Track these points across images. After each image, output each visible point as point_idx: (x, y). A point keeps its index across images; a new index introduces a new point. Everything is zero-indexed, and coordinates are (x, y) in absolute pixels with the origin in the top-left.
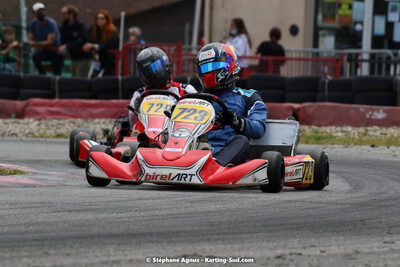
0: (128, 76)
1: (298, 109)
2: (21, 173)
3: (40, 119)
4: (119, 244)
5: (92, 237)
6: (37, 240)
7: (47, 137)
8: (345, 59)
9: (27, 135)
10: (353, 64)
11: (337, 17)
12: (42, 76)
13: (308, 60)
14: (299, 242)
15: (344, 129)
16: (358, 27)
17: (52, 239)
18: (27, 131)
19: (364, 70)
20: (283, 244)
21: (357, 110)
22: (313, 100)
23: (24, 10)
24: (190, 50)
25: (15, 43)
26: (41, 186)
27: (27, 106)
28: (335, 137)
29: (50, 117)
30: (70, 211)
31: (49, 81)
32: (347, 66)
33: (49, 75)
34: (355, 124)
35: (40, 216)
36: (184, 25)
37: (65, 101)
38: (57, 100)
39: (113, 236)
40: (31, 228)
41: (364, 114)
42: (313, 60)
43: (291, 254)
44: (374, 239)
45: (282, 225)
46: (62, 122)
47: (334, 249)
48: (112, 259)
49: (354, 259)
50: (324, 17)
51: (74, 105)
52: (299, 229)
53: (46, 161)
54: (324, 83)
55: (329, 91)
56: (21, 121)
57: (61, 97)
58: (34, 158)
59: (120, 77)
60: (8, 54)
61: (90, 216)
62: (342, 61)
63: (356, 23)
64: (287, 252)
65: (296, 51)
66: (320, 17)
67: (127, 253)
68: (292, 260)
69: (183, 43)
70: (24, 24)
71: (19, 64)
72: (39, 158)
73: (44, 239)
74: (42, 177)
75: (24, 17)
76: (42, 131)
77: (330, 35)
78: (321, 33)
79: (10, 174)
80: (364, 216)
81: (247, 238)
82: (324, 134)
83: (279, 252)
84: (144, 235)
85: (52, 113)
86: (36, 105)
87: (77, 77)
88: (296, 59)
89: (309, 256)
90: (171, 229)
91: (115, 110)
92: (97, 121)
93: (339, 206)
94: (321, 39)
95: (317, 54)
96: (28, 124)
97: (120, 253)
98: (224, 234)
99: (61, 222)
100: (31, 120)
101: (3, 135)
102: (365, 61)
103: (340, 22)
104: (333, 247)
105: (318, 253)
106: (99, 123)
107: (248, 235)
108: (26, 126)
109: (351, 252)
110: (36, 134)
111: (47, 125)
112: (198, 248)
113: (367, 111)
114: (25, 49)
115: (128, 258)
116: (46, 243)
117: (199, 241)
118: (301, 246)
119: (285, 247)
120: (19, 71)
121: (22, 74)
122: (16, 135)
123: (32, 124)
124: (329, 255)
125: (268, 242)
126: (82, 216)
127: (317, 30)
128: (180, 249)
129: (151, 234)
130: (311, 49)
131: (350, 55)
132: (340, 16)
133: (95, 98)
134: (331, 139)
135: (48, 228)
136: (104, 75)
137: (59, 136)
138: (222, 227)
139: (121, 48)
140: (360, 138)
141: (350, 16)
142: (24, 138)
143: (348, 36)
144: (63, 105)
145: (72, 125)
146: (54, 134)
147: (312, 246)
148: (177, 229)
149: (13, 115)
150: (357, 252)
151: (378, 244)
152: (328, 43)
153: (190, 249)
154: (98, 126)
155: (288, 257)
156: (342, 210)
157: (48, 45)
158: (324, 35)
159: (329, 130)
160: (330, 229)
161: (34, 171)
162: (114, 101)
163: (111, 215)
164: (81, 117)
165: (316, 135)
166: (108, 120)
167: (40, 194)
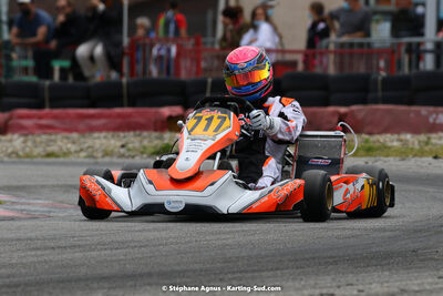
0: (135, 79)
1: (345, 114)
3: (26, 135)
4: (110, 288)
5: (78, 280)
6: (9, 286)
7: (36, 157)
8: (403, 49)
9: (9, 155)
10: (414, 57)
14: (333, 279)
15: (403, 136)
16: (420, 10)
17: (27, 284)
18: (10, 150)
19: (428, 63)
20: (312, 282)
21: (418, 114)
22: (364, 101)
24: (213, 43)
26: (20, 219)
27: (10, 118)
28: (390, 148)
29: (39, 132)
30: (53, 248)
32: (406, 59)
33: (34, 79)
34: (415, 131)
35: (15, 255)
36: (206, 13)
37: (57, 111)
38: (47, 111)
40: (3, 271)
41: (427, 118)
44: (426, 274)
45: (314, 258)
46: (53, 137)
47: (376, 288)
51: (68, 116)
52: (336, 263)
53: (30, 187)
54: (376, 81)
55: (383, 90)
56: (3, 138)
57: (52, 107)
58: (20, 184)
59: (124, 80)
61: (78, 254)
62: (400, 54)
63: (417, 5)
64: (317, 292)
69: (205, 36)
70: (4, 18)
73: (17, 286)
74: (23, 207)
75: (5, 9)
76: (27, 150)
77: (385, 20)
80: (417, 245)
81: (269, 277)
82: (377, 144)
83: (307, 293)
84: (141, 275)
85: (42, 127)
86: (22, 117)
90: (177, 268)
91: (119, 121)
92: (96, 135)
93: (388, 234)
95: (369, 45)
96: (11, 141)
98: (241, 272)
99: (39, 262)
100: (16, 136)
102: (429, 51)
104: (374, 286)
105: (355, 292)
106: (99, 138)
107: (271, 273)
108: (9, 144)
109: (396, 290)
110: (21, 153)
111: (34, 142)
113: (431, 113)
116: (19, 289)
118: (335, 284)
119: (314, 287)
121: (3, 80)
123: (16, 141)
125: (294, 279)
126: (67, 256)
129: (150, 275)
131: (410, 44)
133: (94, 106)
134: (384, 150)
135: (23, 271)
137: (49, 155)
138: (240, 263)
139: (126, 41)
140: (421, 148)
142: (6, 159)
144: (55, 117)
145: (65, 141)
146: (43, 153)
147: (348, 285)
150: (403, 291)
151: (430, 280)
152: (382, 32)
154: (97, 142)
158: (378, 21)
159: (382, 138)
160: (374, 262)
161: (14, 200)
162: (118, 110)
163: (103, 252)
164: (77, 131)
165: (367, 145)
166: (110, 135)
167: (19, 228)
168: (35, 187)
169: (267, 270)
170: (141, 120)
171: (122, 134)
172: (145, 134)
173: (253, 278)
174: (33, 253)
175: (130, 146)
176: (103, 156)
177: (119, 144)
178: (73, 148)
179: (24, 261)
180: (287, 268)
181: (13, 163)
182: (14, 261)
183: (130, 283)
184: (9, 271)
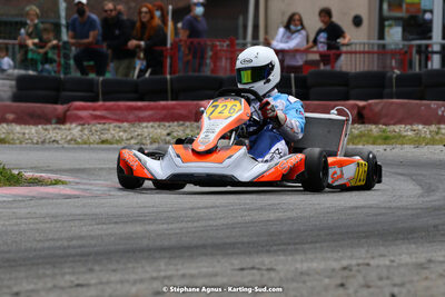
0: (178, 75)
1: (364, 107)
2: (63, 183)
3: (83, 125)
4: (170, 258)
5: (141, 250)
6: (77, 255)
7: (90, 143)
8: (414, 51)
9: (69, 142)
10: (423, 57)
11: (404, 6)
12: (83, 77)
13: (373, 53)
14: (367, 251)
15: (415, 127)
16: (428, 16)
17: (97, 254)
18: (69, 138)
19: (435, 63)
20: (349, 254)
21: (429, 106)
22: (380, 96)
23: (63, 5)
24: (244, 45)
25: (55, 42)
26: (84, 197)
27: (68, 110)
28: (404, 137)
29: (94, 122)
31: (91, 82)
32: (416, 58)
33: (92, 76)
34: (427, 122)
35: (84, 228)
36: (237, 18)
37: (109, 104)
38: (100, 103)
39: (163, 249)
40: (74, 242)
41: (437, 109)
42: (378, 53)
43: (359, 265)
45: (348, 233)
46: (106, 126)
47: (405, 259)
48: (163, 274)
49: (426, 268)
50: (390, 5)
51: (119, 108)
52: (367, 237)
53: (90, 169)
54: (391, 78)
55: (397, 86)
56: (63, 127)
57: (104, 100)
58: (78, 167)
59: (168, 77)
60: (46, 53)
61: (139, 228)
62: (411, 54)
63: (425, 11)
64: (354, 262)
65: (360, 44)
66: (385, 6)
67: (179, 267)
68: (359, 271)
69: (237, 39)
70: (63, 22)
71: (59, 65)
72: (82, 167)
73: (88, 255)
74: (87, 187)
75: (63, 14)
76: (85, 137)
77: (397, 25)
78: (387, 23)
79: (51, 184)
80: (437, 222)
81: (310, 249)
82: (393, 134)
83: (345, 263)
84: (197, 247)
85: (96, 118)
86: (78, 109)
87: (119, 77)
88: (360, 53)
89: (378, 266)
90: (228, 241)
91: (164, 112)
92: (144, 124)
93: (410, 212)
94: (386, 29)
95: (384, 46)
96: (70, 129)
97: (171, 267)
98: (285, 244)
99: (107, 235)
100: (74, 125)
101: (43, 142)
102: (436, 53)
103: (407, 11)
104: (404, 256)
105: (388, 263)
106: (147, 127)
107: (311, 246)
108: (68, 132)
110: (79, 140)
111: (90, 131)
112: (256, 260)
113: (439, 107)
114: (65, 48)
115: (181, 272)
116: (91, 257)
117: (257, 253)
118: (369, 255)
119: (351, 257)
120: (59, 72)
121: (62, 76)
122: (57, 142)
123: (74, 130)
124: (400, 266)
125: (332, 251)
126: (130, 229)
127: (382, 20)
128: (237, 262)
129: (204, 246)
130: (377, 41)
131: (419, 46)
132: (409, 4)
133: (142, 100)
134: (400, 139)
135: (93, 242)
136: (151, 74)
137: (103, 142)
138: (282, 237)
139: (169, 46)
140: (432, 137)
141: (419, 4)
142: (66, 145)
143: (417, 26)
144: (107, 109)
145: (117, 130)
146: (98, 140)
147: (381, 256)
148: (233, 240)
149: (54, 121)
150: (430, 261)
152: (395, 35)
153: (248, 261)
154: (146, 130)
155: (355, 268)
156: (412, 215)
157: (90, 44)
158: (390, 26)
159: (397, 128)
160: (401, 236)
161: (77, 180)
162: (163, 103)
163: (161, 226)
164: (127, 121)
165: (384, 135)
166: (156, 124)
167: (84, 206)
168: (95, 169)
169: (307, 243)
170: (184, 112)
171: (167, 124)
172: (188, 124)
173: (296, 249)
174: (100, 227)
175: (175, 134)
176: (151, 143)
177: (165, 133)
178: (125, 136)
179: (92, 233)
180: (325, 241)
181: (74, 148)
182: (83, 234)
183: (188, 253)
184: (80, 242)
